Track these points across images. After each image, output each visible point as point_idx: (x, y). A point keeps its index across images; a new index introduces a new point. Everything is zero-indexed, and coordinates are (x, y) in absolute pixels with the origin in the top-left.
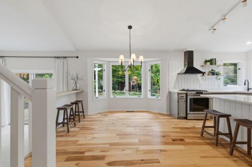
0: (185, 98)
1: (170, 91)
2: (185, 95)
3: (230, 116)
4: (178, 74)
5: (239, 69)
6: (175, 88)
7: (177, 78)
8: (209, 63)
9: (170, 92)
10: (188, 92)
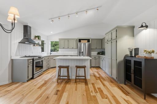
0: (32, 63)
1: (13, 58)
2: (32, 61)
3: (69, 66)
4: (19, 43)
5: (45, 44)
6: (16, 55)
7: (18, 47)
8: (37, 38)
9: (12, 60)
10: (34, 58)
